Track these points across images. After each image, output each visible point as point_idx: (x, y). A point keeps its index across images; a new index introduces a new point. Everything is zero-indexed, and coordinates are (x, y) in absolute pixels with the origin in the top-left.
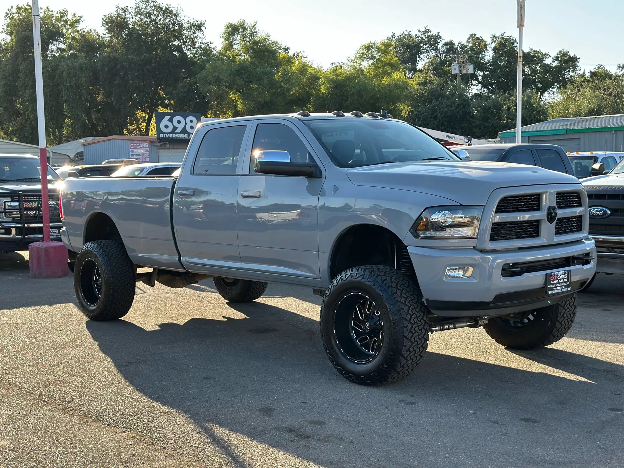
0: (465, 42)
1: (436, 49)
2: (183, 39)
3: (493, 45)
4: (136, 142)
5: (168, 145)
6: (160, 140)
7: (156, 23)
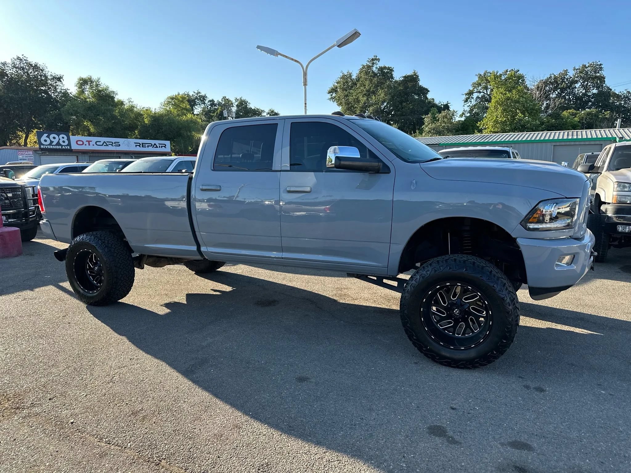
0: (220, 101)
1: (204, 103)
2: (48, 86)
3: (236, 103)
4: (23, 151)
5: (47, 153)
6: (42, 150)
7: (28, 74)
